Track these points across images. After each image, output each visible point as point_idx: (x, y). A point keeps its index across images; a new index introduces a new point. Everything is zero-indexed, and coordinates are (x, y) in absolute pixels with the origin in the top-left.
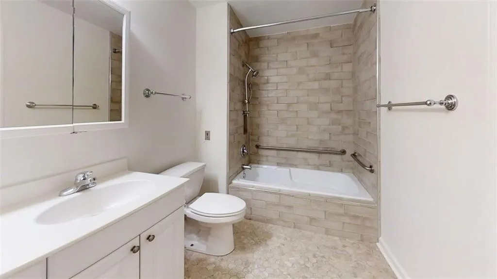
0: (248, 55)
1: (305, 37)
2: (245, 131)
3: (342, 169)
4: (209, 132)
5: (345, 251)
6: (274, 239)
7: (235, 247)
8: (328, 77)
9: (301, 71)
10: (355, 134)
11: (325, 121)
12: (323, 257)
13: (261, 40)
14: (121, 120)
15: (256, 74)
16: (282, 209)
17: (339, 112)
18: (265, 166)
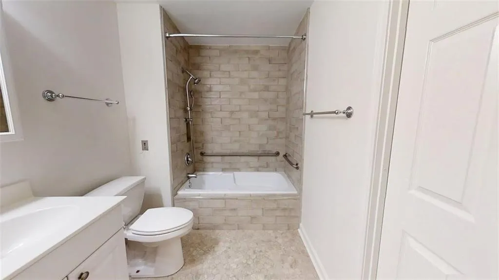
0: (187, 61)
1: (247, 52)
2: (189, 139)
3: (276, 169)
4: (147, 141)
5: (276, 241)
6: (221, 244)
7: (185, 262)
8: (266, 89)
9: (243, 82)
10: (287, 137)
11: (263, 128)
12: (261, 251)
13: (201, 49)
14: (7, 131)
15: (198, 81)
16: (227, 213)
17: (274, 119)
18: (211, 173)
